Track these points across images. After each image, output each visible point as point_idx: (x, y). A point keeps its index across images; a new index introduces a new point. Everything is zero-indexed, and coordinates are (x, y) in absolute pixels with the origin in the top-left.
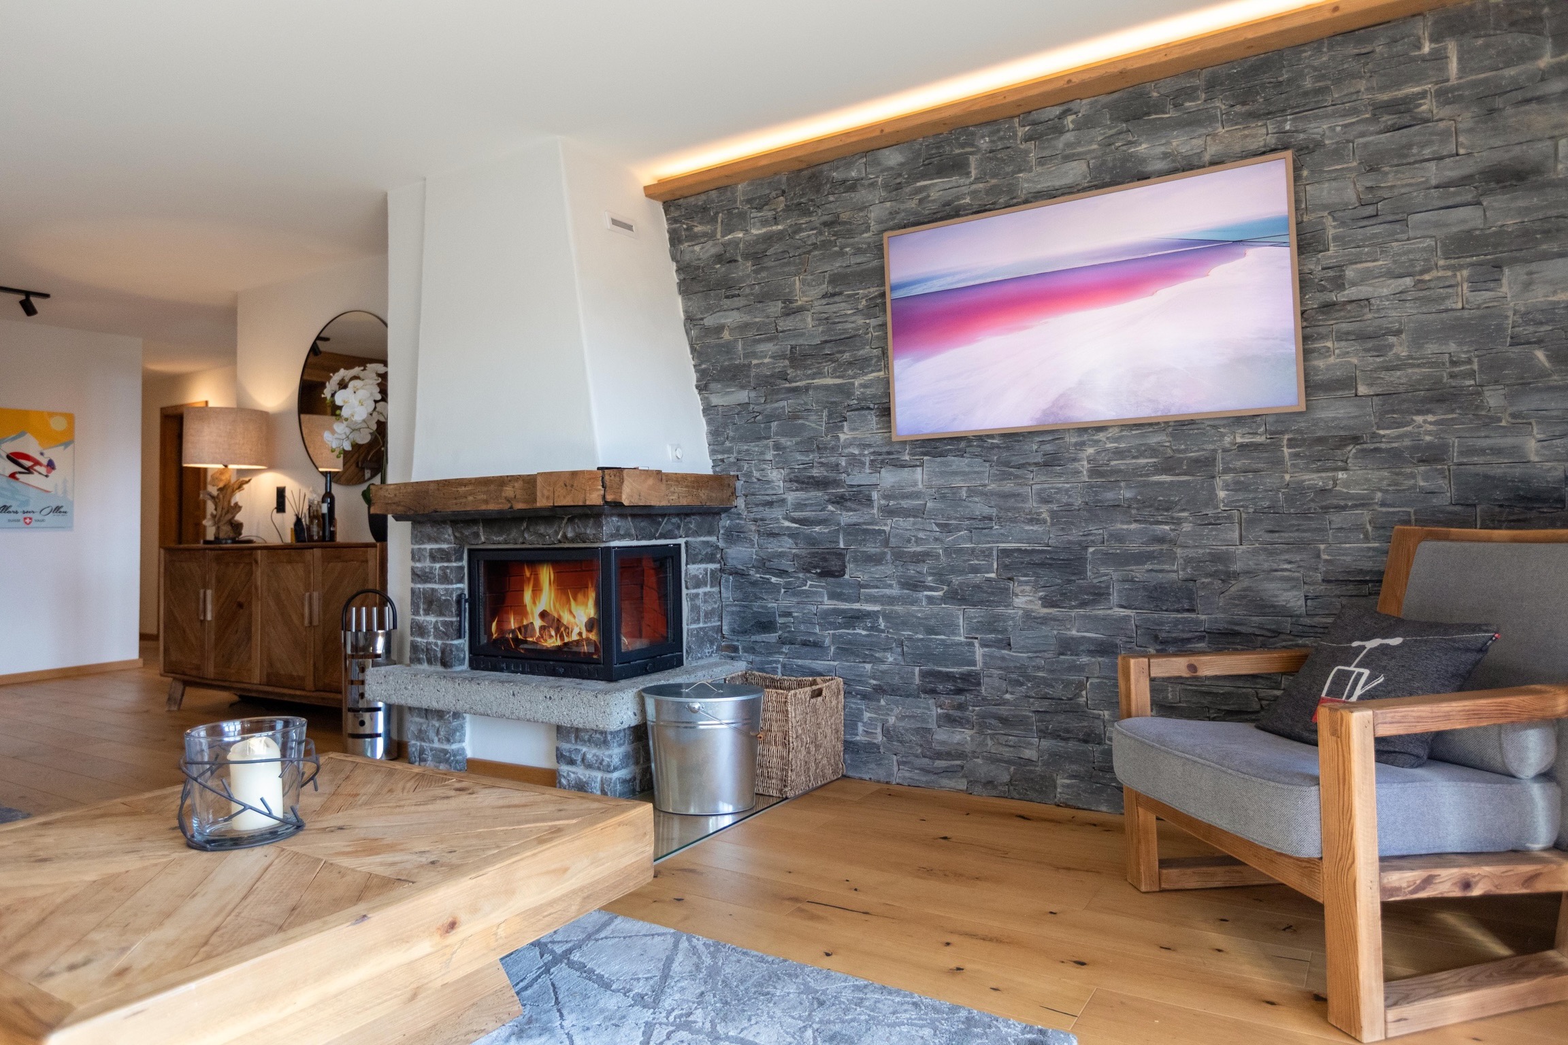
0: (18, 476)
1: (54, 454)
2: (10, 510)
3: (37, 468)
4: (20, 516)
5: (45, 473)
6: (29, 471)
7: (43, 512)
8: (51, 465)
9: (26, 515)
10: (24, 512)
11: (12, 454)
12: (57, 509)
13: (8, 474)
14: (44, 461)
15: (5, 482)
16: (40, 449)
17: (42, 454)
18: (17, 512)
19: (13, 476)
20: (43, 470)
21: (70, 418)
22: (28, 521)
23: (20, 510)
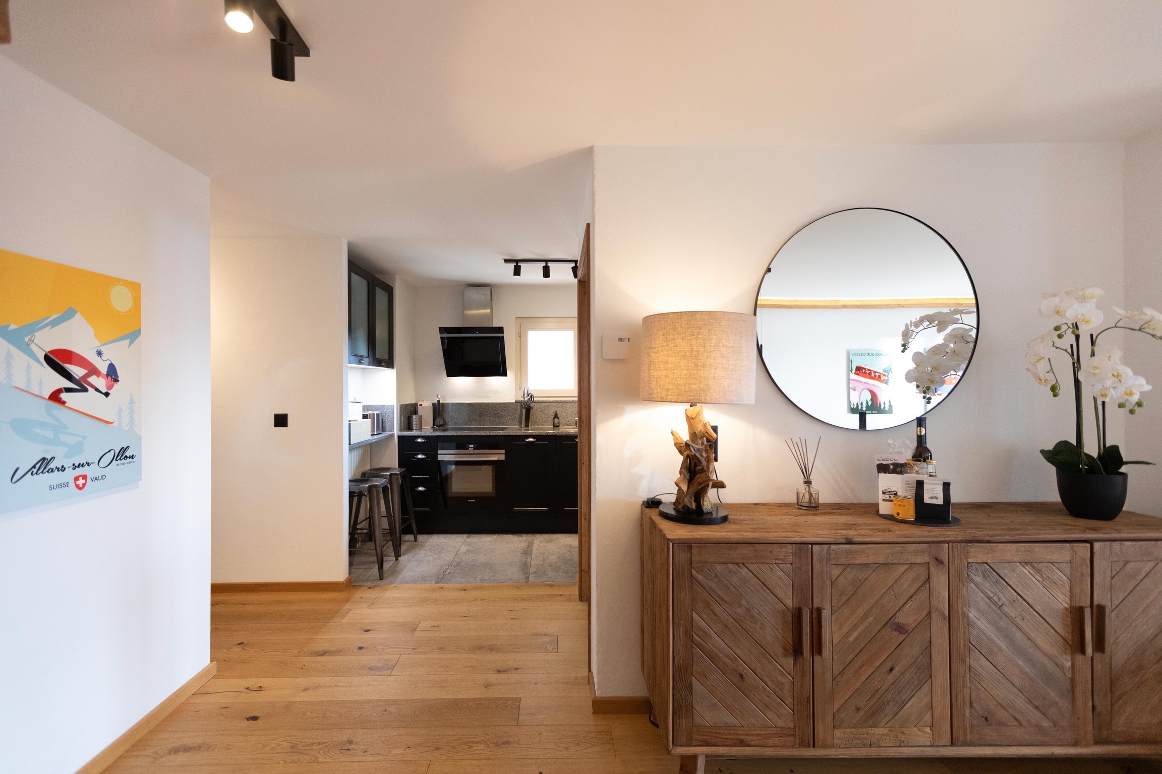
0: (64, 396)
1: (115, 354)
2: (52, 465)
3: (93, 380)
4: (70, 474)
5: (104, 390)
6: (82, 387)
7: (103, 463)
8: (112, 374)
9: (80, 471)
10: (75, 467)
11: (54, 352)
12: (122, 454)
13: (47, 396)
14: (103, 368)
15: (43, 410)
16: (96, 344)
17: (99, 353)
18: (63, 469)
19: (55, 397)
20: (99, 382)
21: (135, 288)
22: (81, 482)
23: (68, 464)
